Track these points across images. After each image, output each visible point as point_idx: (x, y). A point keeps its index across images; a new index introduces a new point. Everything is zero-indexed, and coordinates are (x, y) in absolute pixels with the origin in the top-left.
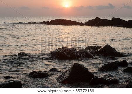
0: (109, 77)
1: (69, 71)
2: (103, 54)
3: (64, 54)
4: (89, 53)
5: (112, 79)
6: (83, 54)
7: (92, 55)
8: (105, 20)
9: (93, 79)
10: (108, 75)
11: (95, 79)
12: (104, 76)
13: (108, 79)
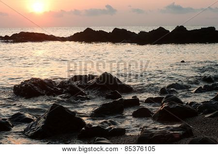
0: (110, 125)
1: (44, 118)
2: (100, 88)
3: (35, 89)
4: (77, 86)
5: (115, 128)
6: (65, 89)
7: (82, 90)
8: (101, 32)
9: (83, 129)
10: (109, 122)
11: (86, 128)
12: (102, 123)
13: (107, 128)
